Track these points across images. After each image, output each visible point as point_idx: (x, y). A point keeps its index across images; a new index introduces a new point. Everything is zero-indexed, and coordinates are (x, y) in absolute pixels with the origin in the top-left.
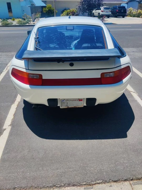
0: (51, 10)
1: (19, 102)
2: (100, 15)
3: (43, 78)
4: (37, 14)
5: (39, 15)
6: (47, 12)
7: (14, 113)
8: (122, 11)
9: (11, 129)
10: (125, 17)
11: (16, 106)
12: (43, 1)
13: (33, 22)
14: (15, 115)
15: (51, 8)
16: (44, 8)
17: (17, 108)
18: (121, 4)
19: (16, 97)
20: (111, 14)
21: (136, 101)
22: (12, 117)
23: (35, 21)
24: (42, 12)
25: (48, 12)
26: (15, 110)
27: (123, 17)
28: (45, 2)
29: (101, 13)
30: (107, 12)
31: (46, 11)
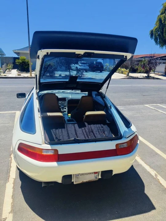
0: (26, 62)
1: (15, 179)
2: (77, 68)
3: (59, 154)
4: (8, 65)
5: (10, 66)
6: (20, 64)
7: (12, 195)
8: (100, 66)
9: (13, 217)
10: (103, 72)
11: (12, 185)
12: (15, 53)
13: (3, 73)
14: (13, 197)
15: (25, 59)
16: (17, 60)
17: (13, 187)
18: (97, 60)
19: (9, 172)
20: (88, 68)
21: (141, 165)
22: (11, 200)
23: (6, 72)
24: (14, 63)
25: (22, 64)
26: (12, 190)
27: (101, 72)
28: (18, 54)
29: (79, 67)
30: (84, 66)
31: (19, 62)
